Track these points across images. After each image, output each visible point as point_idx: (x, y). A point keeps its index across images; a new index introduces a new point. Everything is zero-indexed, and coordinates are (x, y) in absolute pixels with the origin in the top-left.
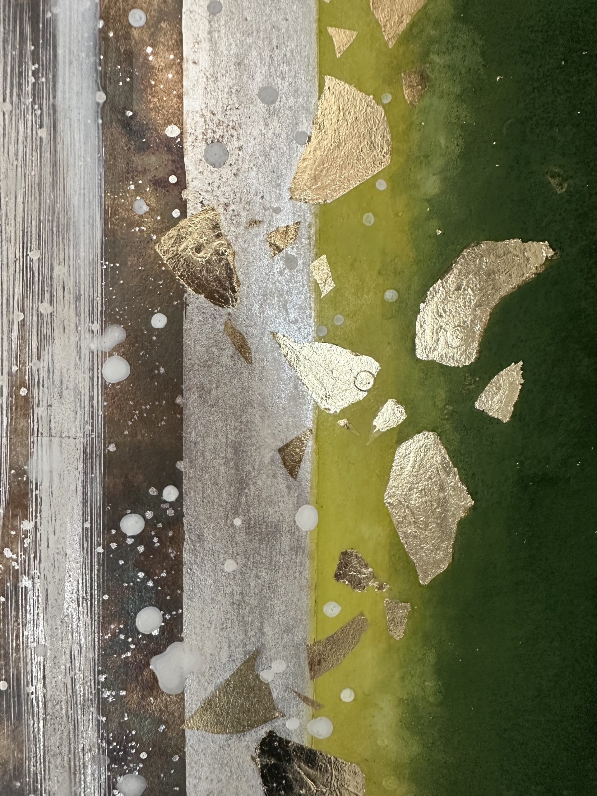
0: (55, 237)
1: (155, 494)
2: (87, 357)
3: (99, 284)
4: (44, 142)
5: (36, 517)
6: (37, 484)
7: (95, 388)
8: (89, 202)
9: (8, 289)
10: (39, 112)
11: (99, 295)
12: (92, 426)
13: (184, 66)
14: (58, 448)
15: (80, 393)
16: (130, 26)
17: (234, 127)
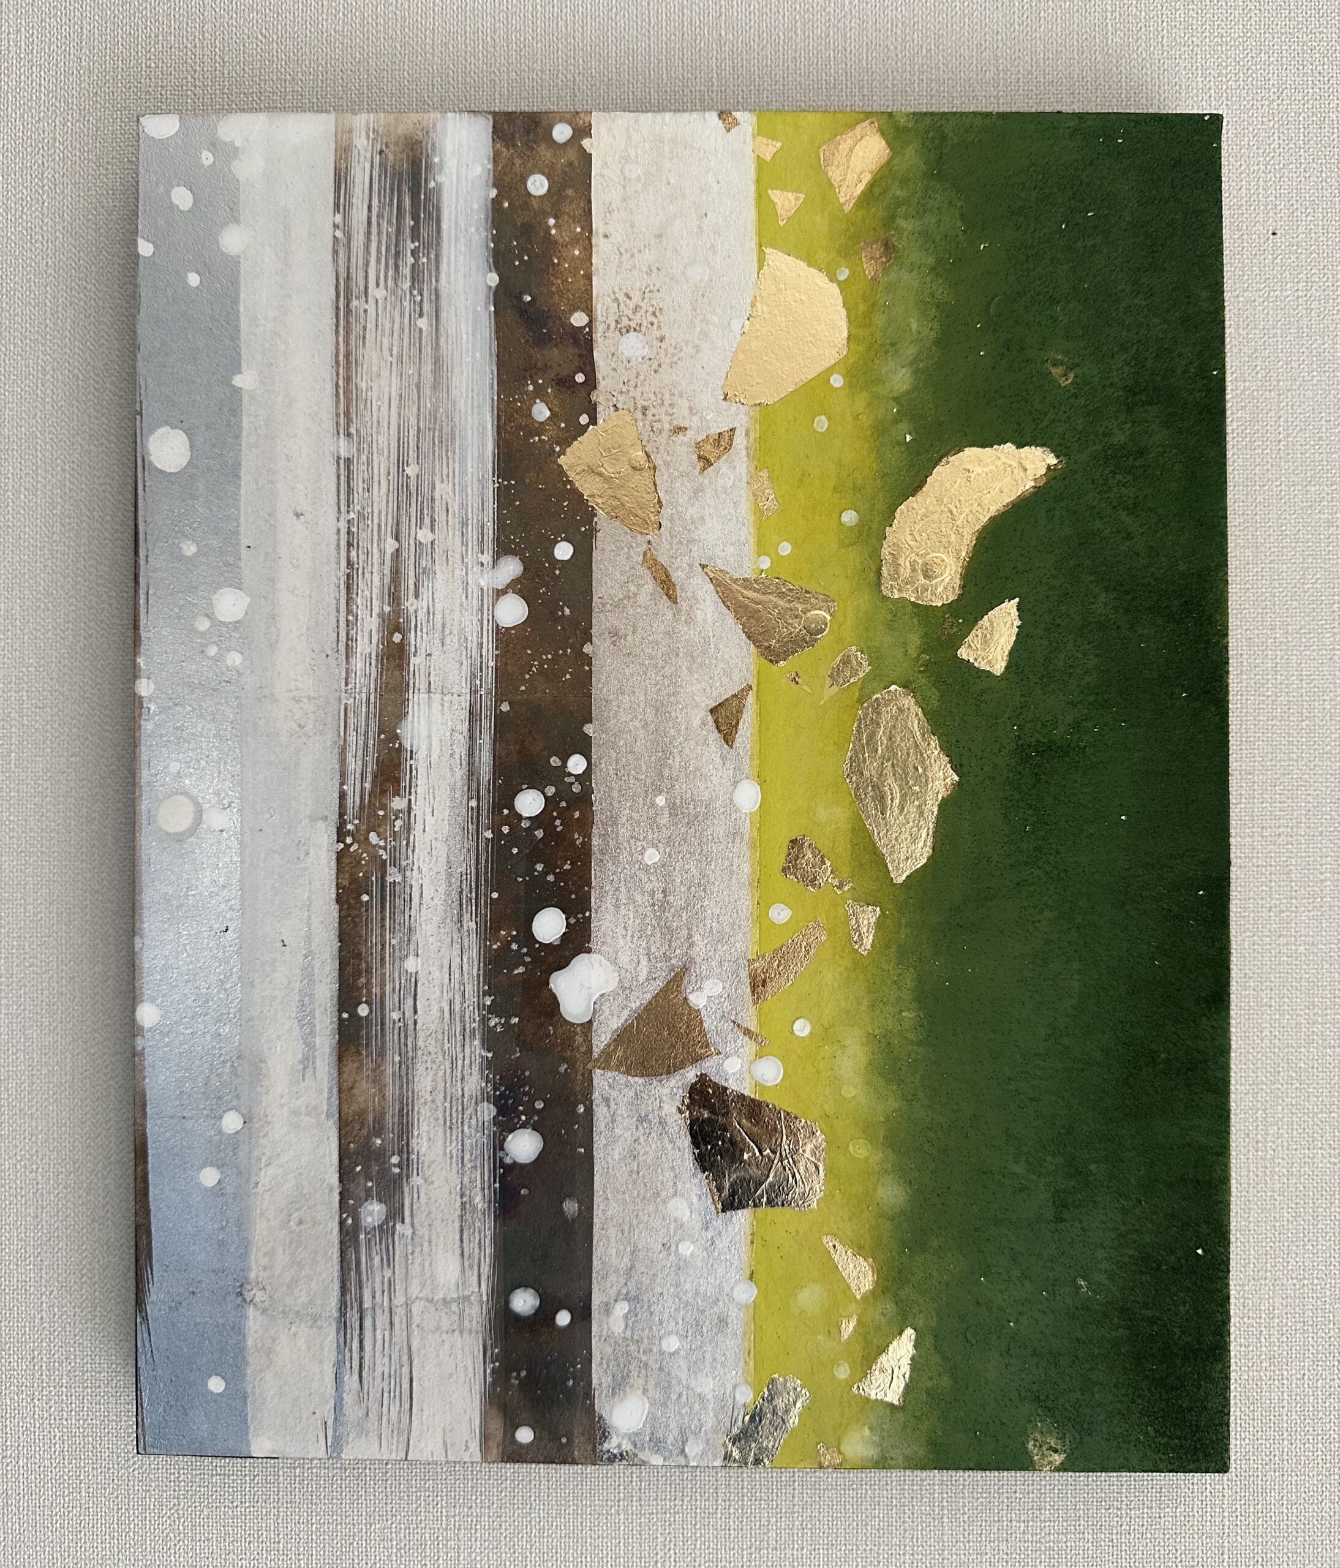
0: (437, 449)
1: (559, 764)
2: (475, 595)
3: (491, 505)
4: (424, 334)
5: (410, 793)
6: (412, 751)
7: (485, 633)
8: (479, 407)
9: (380, 512)
10: (418, 298)
11: (491, 519)
12: (481, 680)
13: (593, 241)
14: (440, 708)
15: (466, 639)
16: (529, 194)
17: (654, 314)
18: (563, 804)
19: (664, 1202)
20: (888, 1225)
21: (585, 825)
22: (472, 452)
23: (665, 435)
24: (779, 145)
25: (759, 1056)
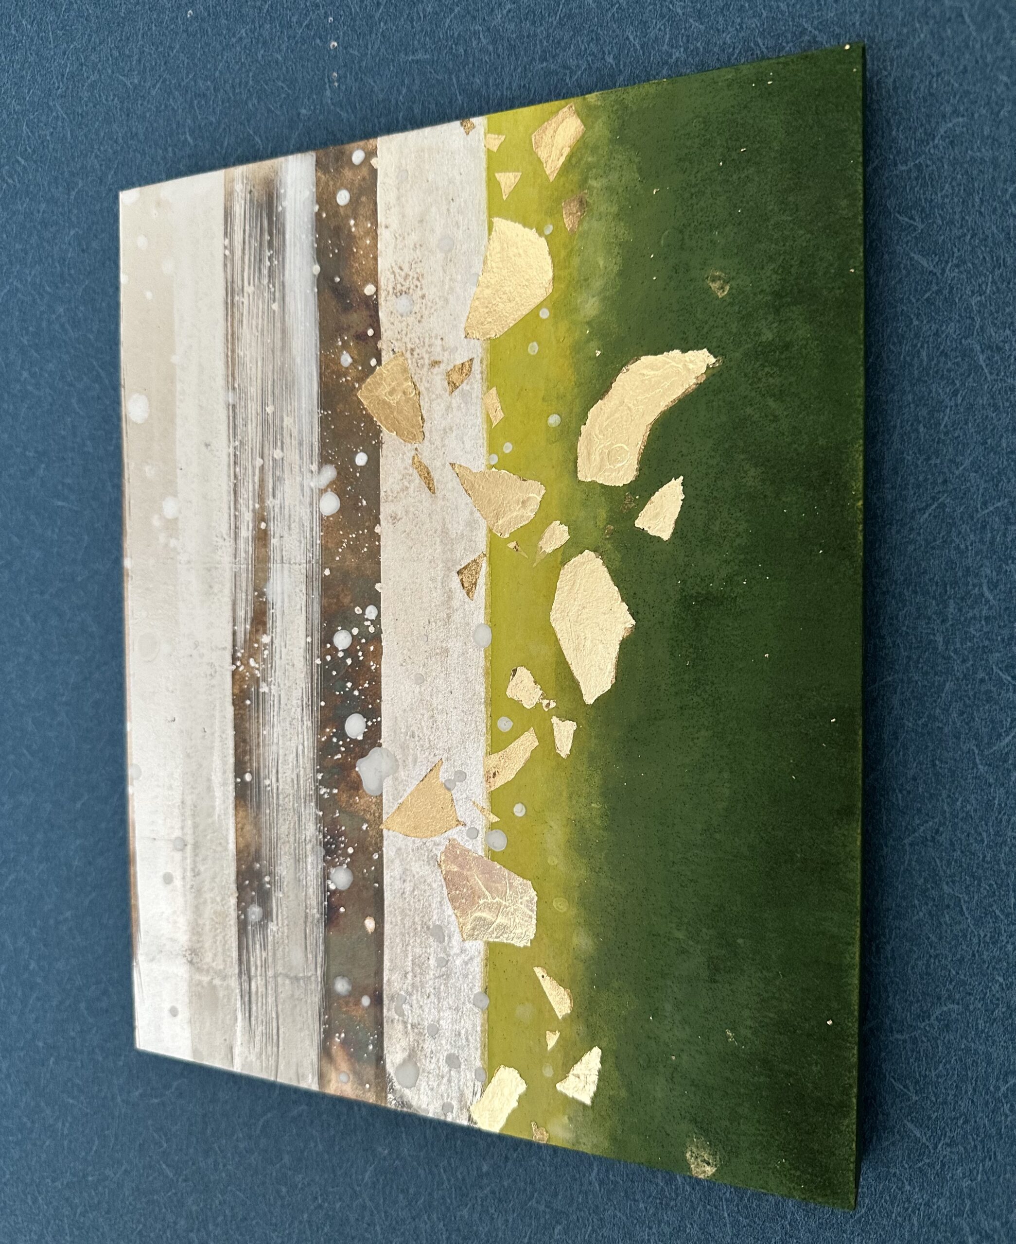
1: (361, 612)
3: (317, 430)
6: (273, 604)
8: (309, 361)
11: (317, 440)
12: (313, 553)
13: (379, 232)
16: (338, 205)
17: (418, 279)
18: (363, 641)
20: (581, 966)
21: (378, 655)
22: (304, 393)
23: (425, 369)
24: (503, 138)
25: (491, 828)
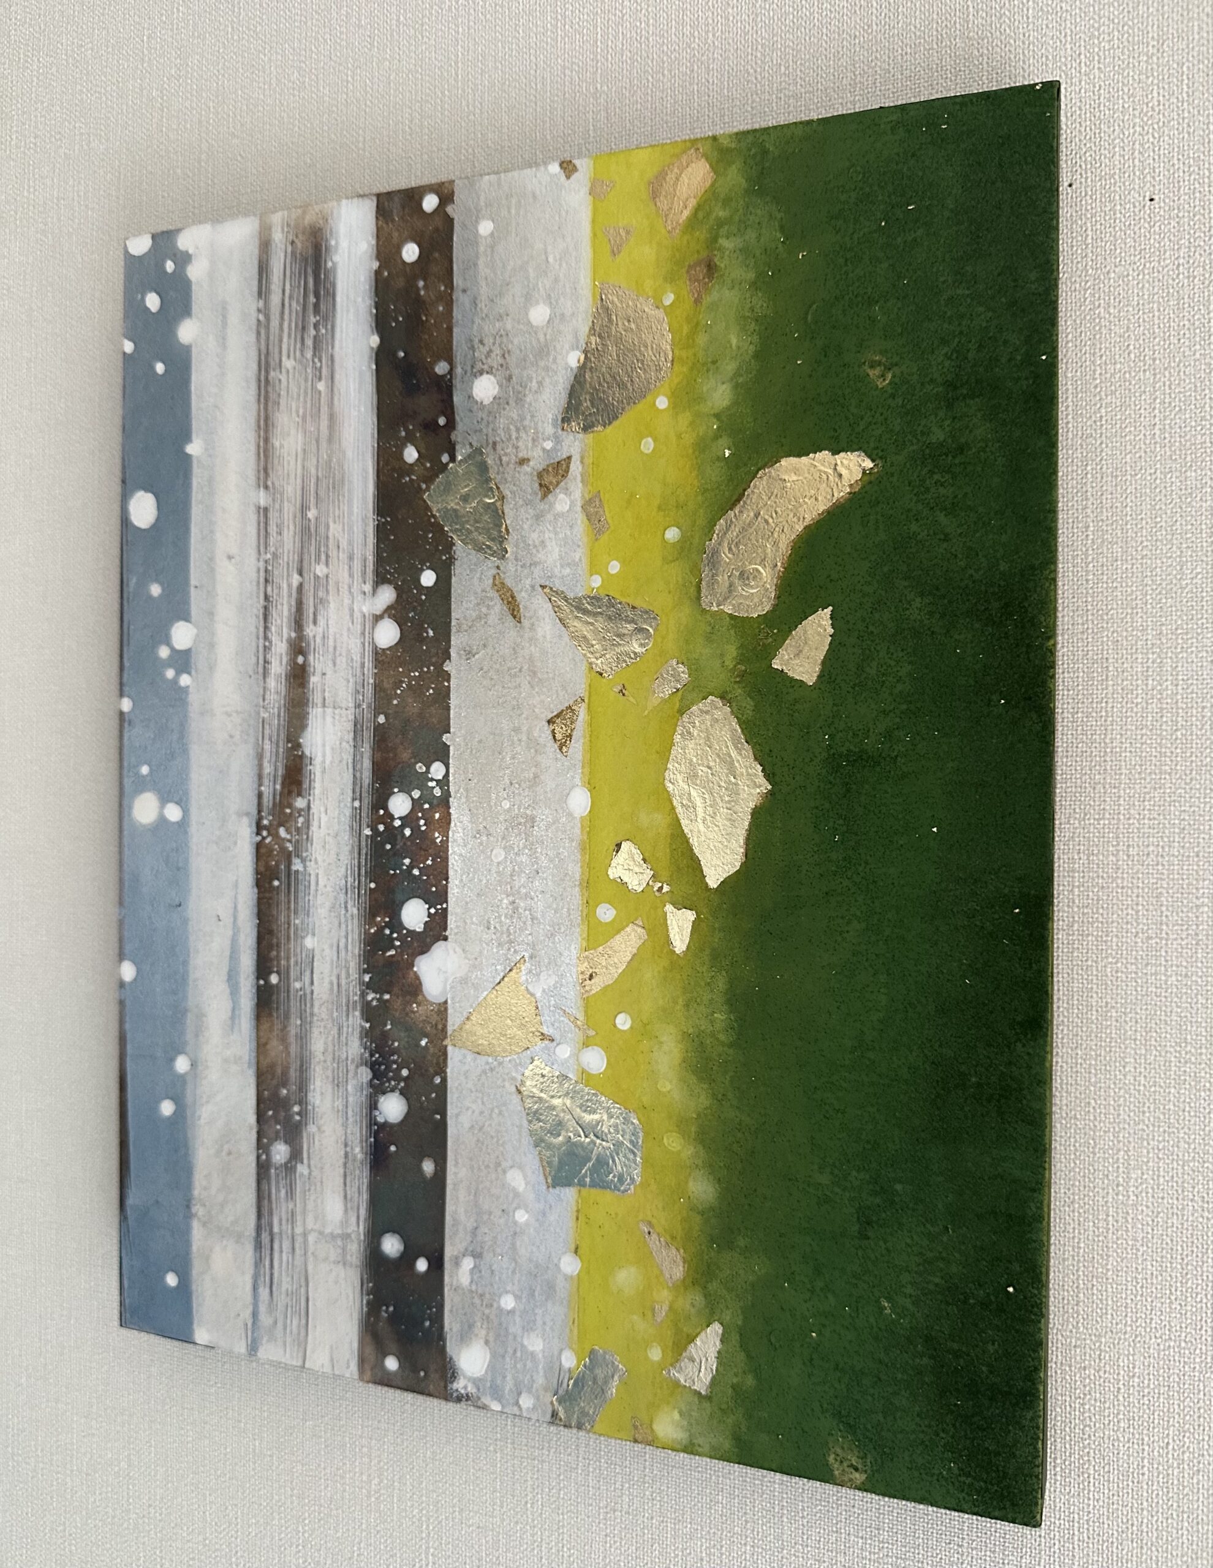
0: (331, 494)
1: (424, 770)
2: (359, 621)
3: (372, 541)
4: (323, 395)
5: (309, 795)
6: (311, 758)
7: (367, 654)
8: (363, 455)
9: (289, 552)
10: (318, 365)
11: (372, 553)
12: (363, 696)
13: (454, 297)
14: (331, 719)
15: (352, 660)
16: (404, 262)
17: (503, 356)
18: (427, 806)
19: (504, 1172)
20: (698, 1219)
21: (444, 824)
22: (357, 495)
23: (511, 468)
25: (586, 1045)
